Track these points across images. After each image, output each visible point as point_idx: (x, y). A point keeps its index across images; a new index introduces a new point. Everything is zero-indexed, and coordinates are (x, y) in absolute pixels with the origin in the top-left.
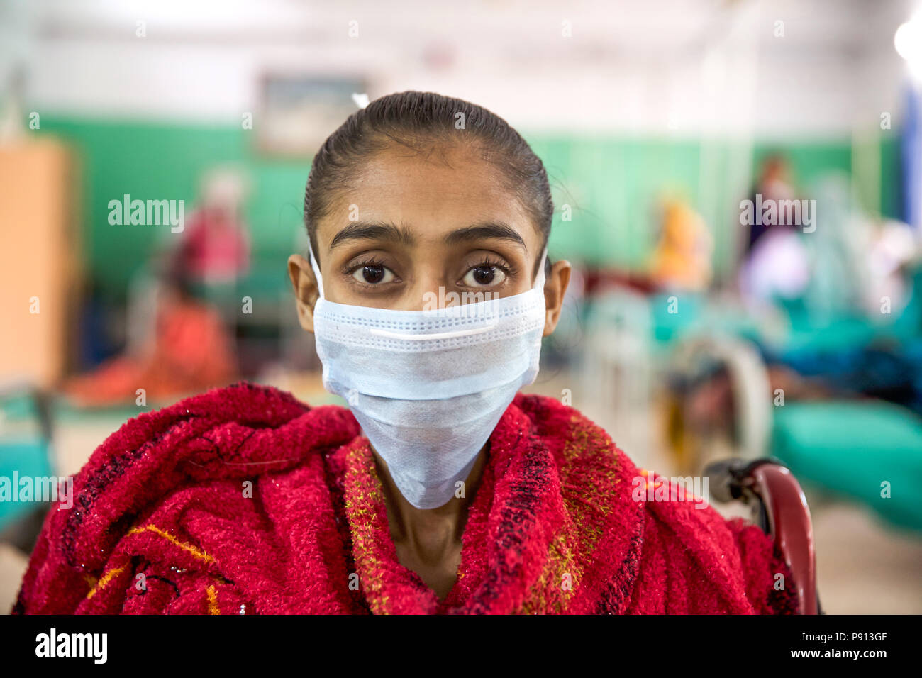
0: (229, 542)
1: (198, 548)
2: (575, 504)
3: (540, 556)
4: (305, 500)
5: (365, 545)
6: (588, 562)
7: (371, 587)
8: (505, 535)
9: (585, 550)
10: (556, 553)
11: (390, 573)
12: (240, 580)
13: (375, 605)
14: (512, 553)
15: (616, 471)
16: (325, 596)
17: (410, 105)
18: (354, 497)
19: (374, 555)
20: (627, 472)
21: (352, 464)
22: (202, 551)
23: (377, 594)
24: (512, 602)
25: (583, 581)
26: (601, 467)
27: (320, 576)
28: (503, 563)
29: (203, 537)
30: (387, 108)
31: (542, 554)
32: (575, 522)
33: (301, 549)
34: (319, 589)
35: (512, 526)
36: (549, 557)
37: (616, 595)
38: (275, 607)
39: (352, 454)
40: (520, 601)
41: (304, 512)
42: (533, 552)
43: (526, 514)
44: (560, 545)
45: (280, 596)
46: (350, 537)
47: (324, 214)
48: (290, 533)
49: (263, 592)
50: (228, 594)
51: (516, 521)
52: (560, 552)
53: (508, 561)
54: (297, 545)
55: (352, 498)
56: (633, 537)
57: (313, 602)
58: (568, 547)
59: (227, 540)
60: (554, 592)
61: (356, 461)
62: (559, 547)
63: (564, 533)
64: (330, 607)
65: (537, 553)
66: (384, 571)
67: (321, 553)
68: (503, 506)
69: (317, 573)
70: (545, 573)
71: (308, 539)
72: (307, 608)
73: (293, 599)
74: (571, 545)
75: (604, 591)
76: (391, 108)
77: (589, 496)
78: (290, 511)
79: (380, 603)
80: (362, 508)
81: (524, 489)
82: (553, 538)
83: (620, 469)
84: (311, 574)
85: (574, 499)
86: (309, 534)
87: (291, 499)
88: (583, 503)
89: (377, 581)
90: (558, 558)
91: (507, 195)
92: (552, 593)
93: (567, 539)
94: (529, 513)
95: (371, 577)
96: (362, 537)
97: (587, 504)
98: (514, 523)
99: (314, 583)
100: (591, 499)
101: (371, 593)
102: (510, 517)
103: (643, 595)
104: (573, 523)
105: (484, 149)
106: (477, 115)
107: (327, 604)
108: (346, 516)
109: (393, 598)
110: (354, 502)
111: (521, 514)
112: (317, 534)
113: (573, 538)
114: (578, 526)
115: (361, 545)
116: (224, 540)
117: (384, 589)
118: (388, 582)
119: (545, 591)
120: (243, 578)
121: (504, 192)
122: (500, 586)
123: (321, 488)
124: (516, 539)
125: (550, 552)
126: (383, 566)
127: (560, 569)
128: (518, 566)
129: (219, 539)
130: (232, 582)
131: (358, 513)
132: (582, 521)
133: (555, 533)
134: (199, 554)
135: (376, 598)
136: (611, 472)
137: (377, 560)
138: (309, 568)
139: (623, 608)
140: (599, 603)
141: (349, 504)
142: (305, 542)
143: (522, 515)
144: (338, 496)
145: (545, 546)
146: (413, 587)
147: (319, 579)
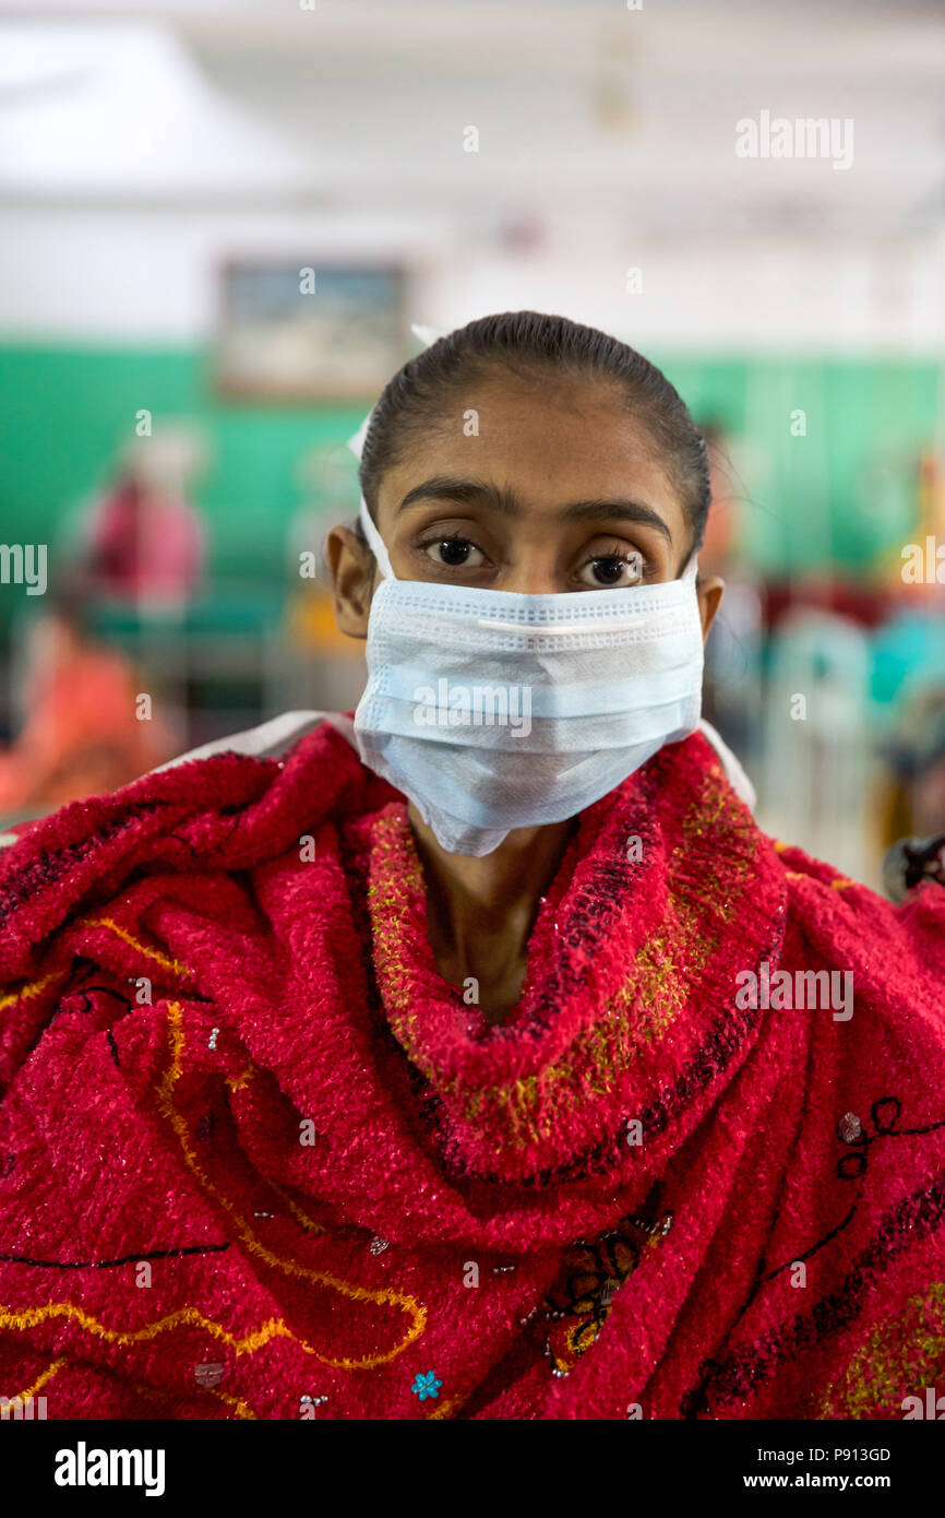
0: (208, 946)
1: (166, 955)
2: (685, 902)
3: (622, 962)
4: (309, 887)
5: (389, 948)
6: (696, 981)
7: (393, 1003)
8: (574, 930)
9: (693, 964)
10: (648, 960)
11: (421, 985)
12: (219, 996)
13: (397, 1027)
14: (580, 954)
15: (750, 861)
16: (333, 1017)
17: (532, 327)
18: (381, 883)
19: (402, 960)
20: (767, 864)
21: (381, 837)
22: (171, 960)
23: (403, 1012)
24: (580, 1019)
25: (688, 1004)
26: (728, 852)
27: (327, 990)
28: (567, 966)
29: (173, 936)
30: (499, 328)
31: (627, 960)
32: (683, 925)
33: (303, 955)
34: (324, 1008)
35: (586, 919)
36: (637, 965)
37: (735, 1025)
38: (265, 1031)
39: (381, 823)
40: (591, 1020)
41: (308, 903)
42: (613, 955)
43: (608, 904)
44: (655, 950)
45: (272, 1017)
46: (371, 934)
47: (395, 463)
48: (290, 933)
49: (248, 1012)
50: (198, 1015)
51: (593, 914)
52: (653, 960)
53: (573, 963)
54: (298, 950)
55: (378, 882)
56: (764, 949)
57: (316, 1025)
58: (667, 955)
59: (206, 942)
60: (643, 1013)
61: (388, 832)
62: (652, 953)
63: (661, 936)
64: (337, 1033)
65: (619, 958)
66: (413, 982)
67: (331, 959)
68: (579, 893)
69: (324, 987)
70: (630, 986)
71: (314, 940)
72: (308, 1034)
73: (290, 1021)
74: (671, 953)
75: (718, 1019)
76: (504, 328)
77: (705, 893)
78: (289, 903)
79: (404, 1023)
80: (390, 897)
81: (612, 872)
82: (645, 940)
83: (757, 859)
84: (316, 988)
85: (684, 896)
86: (315, 933)
87: (292, 887)
88: (696, 901)
89: (403, 996)
90: (651, 968)
91: (653, 465)
92: (641, 1014)
93: (665, 944)
94: (613, 904)
95: (395, 990)
96: (389, 936)
97: (702, 905)
98: (589, 915)
99: (319, 1000)
100: (709, 897)
101: (394, 1010)
102: (584, 907)
103: (775, 1029)
104: (679, 926)
105: (628, 397)
106: (622, 353)
107: (335, 1029)
108: (368, 906)
109: (422, 1017)
110: (380, 888)
111: (602, 904)
112: (326, 933)
113: (676, 945)
114: (687, 932)
115: (385, 946)
116: (201, 942)
117: (411, 1005)
118: (417, 998)
119: (629, 1010)
120: (224, 993)
121: (648, 459)
122: (562, 997)
123: (332, 871)
124: (590, 939)
125: (639, 959)
126: (412, 977)
127: (653, 982)
128: (586, 970)
129: (196, 940)
130: (209, 1000)
131: (384, 903)
132: (692, 926)
133: (648, 934)
134: (168, 963)
135: (400, 1016)
136: (743, 861)
137: (405, 967)
138: (312, 980)
139: (744, 1046)
140: (709, 1034)
141: (373, 890)
142: (309, 945)
143: (602, 907)
144: (357, 882)
145: (631, 950)
146: (451, 1005)
147: (325, 995)
